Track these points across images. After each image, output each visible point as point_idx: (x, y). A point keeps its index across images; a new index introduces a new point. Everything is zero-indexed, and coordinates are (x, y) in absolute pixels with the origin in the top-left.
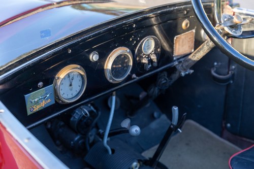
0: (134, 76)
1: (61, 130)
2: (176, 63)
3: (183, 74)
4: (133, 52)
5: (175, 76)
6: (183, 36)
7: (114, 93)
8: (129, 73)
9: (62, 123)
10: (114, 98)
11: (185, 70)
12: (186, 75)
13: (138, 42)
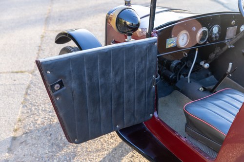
0: (208, 43)
1: (164, 71)
2: (226, 41)
3: (229, 47)
4: (209, 30)
5: (225, 48)
6: (231, 28)
7: (197, 49)
8: (206, 40)
9: (165, 68)
10: (197, 52)
11: (230, 45)
12: (231, 48)
13: (212, 27)
